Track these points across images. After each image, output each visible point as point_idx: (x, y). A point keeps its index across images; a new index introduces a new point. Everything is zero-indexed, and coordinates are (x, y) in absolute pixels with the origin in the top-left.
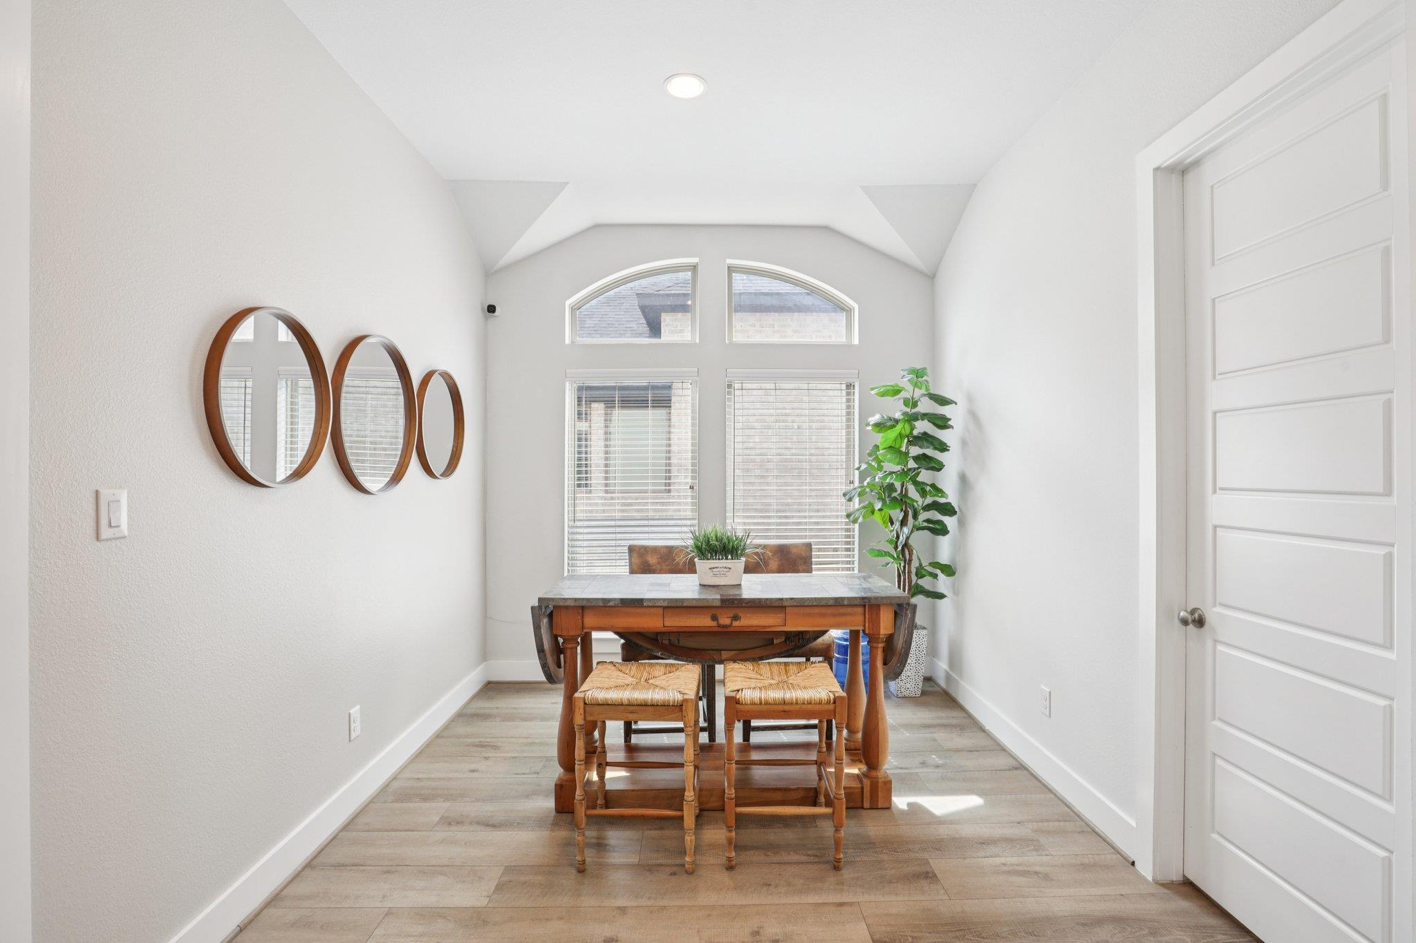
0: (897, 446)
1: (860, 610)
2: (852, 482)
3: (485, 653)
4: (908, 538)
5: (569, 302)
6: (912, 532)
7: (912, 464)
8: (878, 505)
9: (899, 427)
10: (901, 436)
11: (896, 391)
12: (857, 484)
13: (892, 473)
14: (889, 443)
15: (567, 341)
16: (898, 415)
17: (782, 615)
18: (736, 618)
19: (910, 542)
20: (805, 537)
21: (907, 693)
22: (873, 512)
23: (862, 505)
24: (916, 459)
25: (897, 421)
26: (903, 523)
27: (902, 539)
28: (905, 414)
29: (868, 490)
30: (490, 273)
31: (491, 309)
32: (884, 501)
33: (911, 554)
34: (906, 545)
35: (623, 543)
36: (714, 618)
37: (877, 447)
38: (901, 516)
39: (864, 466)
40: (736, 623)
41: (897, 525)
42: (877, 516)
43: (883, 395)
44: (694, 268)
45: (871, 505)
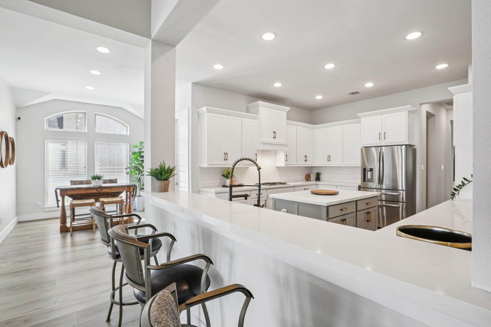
0: (137, 158)
1: (127, 188)
2: (127, 166)
3: (18, 214)
4: (140, 177)
5: (46, 118)
6: (141, 176)
7: (140, 162)
8: (133, 171)
9: (137, 154)
10: (138, 156)
11: (137, 147)
12: (128, 166)
13: (136, 164)
14: (135, 157)
15: (45, 129)
16: (137, 152)
17: (111, 189)
18: (102, 190)
19: (140, 178)
20: (116, 177)
21: (140, 210)
22: (132, 172)
23: (130, 171)
24: (141, 161)
25: (137, 153)
26: (139, 174)
27: (139, 178)
28: (139, 151)
29: (131, 167)
30: (18, 108)
31: (19, 118)
32: (134, 170)
33: (141, 180)
34: (139, 179)
35: (69, 179)
36: (97, 190)
37: (132, 158)
38: (138, 172)
39: (130, 162)
40: (102, 191)
41: (138, 174)
42: (133, 173)
43: (134, 147)
44: (85, 113)
45: (132, 171)
